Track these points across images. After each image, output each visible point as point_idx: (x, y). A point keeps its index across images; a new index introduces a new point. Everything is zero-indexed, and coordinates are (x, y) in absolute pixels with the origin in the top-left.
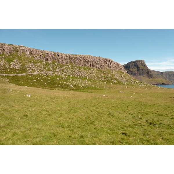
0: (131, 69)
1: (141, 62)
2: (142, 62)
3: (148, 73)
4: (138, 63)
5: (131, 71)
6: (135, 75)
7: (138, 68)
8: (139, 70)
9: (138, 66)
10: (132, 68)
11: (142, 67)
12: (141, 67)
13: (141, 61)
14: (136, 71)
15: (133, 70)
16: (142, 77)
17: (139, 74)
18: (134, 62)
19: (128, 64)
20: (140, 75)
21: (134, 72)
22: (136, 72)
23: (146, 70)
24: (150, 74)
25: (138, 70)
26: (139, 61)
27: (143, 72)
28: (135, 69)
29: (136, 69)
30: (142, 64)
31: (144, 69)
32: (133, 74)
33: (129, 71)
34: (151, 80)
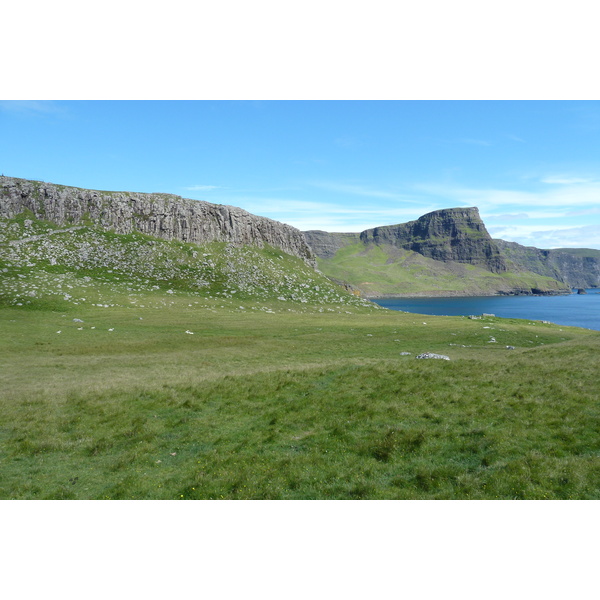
0: (432, 239)
1: (465, 216)
2: (471, 216)
3: (488, 254)
4: (456, 218)
5: (431, 246)
6: (444, 260)
7: (454, 234)
8: (459, 241)
9: (454, 229)
10: (435, 234)
11: (469, 231)
12: (466, 231)
13: (468, 211)
14: (449, 244)
15: (440, 240)
16: (468, 266)
17: (456, 256)
18: (443, 213)
19: (422, 219)
20: (461, 259)
21: (439, 249)
22: (449, 248)
23: (484, 242)
24: (494, 255)
25: (454, 243)
26: (461, 211)
27: (470, 250)
28: (445, 239)
29: (449, 238)
30: (469, 220)
31: (476, 238)
32: (436, 254)
33: (425, 243)
34: (498, 276)
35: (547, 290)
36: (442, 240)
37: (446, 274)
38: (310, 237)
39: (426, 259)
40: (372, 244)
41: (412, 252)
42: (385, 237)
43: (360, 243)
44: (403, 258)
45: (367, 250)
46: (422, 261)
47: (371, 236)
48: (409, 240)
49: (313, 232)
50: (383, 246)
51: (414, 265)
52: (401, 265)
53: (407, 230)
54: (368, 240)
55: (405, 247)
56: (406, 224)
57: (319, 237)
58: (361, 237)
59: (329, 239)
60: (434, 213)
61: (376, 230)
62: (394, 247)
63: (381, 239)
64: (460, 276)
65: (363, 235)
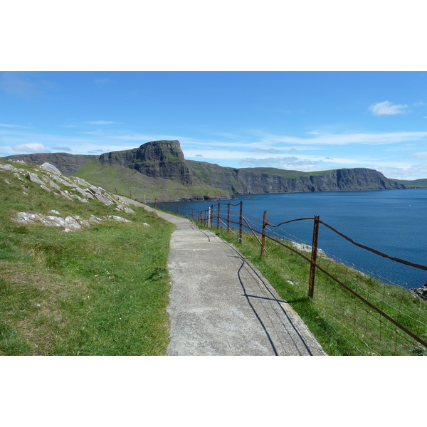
0: (147, 162)
1: (169, 146)
2: (173, 146)
3: (182, 173)
4: (163, 148)
5: (146, 167)
6: (154, 176)
7: (162, 159)
8: (164, 163)
9: (162, 155)
10: (149, 158)
11: (171, 157)
12: (169, 157)
13: (171, 143)
14: (158, 166)
15: (152, 163)
16: (168, 181)
17: (162, 174)
18: (155, 144)
19: (141, 147)
20: (165, 176)
21: (151, 169)
22: (158, 168)
23: (180, 165)
24: (185, 174)
25: (162, 164)
26: (167, 143)
27: (171, 170)
28: (155, 162)
29: (158, 161)
30: (171, 149)
31: (175, 162)
32: (150, 173)
33: (143, 165)
34: (186, 188)
35: (214, 197)
36: (153, 163)
37: (153, 186)
38: (57, 158)
39: (143, 175)
40: (107, 164)
41: (134, 170)
42: (117, 159)
43: (99, 163)
44: (128, 174)
45: (102, 168)
46: (140, 177)
47: (106, 158)
48: (133, 162)
49: (60, 154)
50: (115, 165)
51: (132, 180)
52: (122, 180)
53: (132, 155)
54: (104, 161)
55: (130, 167)
56: (132, 150)
57: (65, 158)
58: (100, 158)
59: (73, 160)
60: (149, 143)
61: (110, 153)
62: (123, 167)
63: (114, 161)
64: (162, 188)
65: (102, 157)
